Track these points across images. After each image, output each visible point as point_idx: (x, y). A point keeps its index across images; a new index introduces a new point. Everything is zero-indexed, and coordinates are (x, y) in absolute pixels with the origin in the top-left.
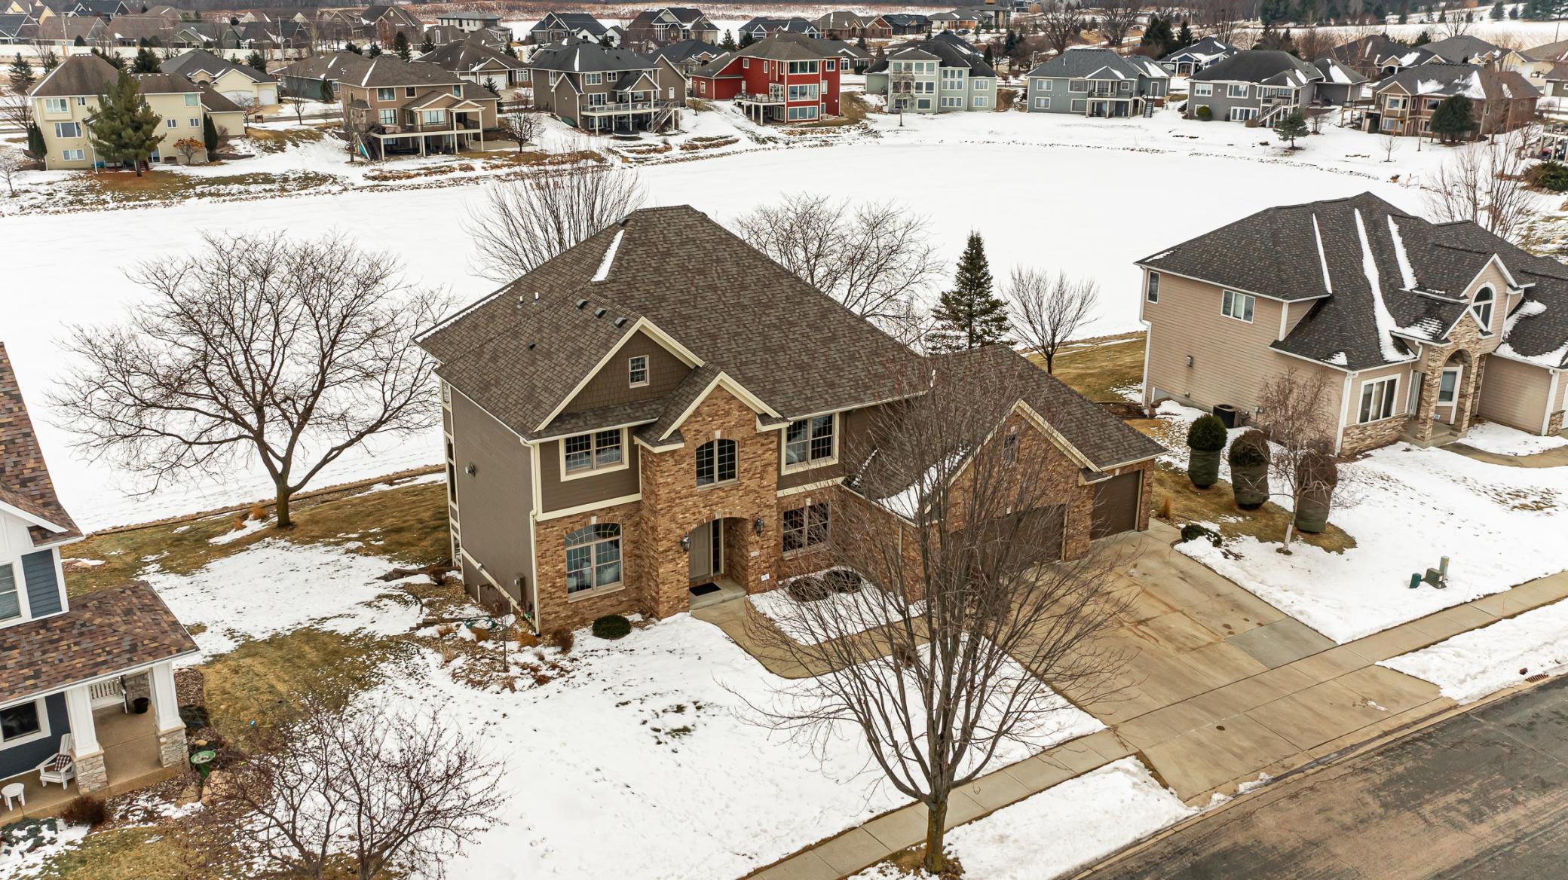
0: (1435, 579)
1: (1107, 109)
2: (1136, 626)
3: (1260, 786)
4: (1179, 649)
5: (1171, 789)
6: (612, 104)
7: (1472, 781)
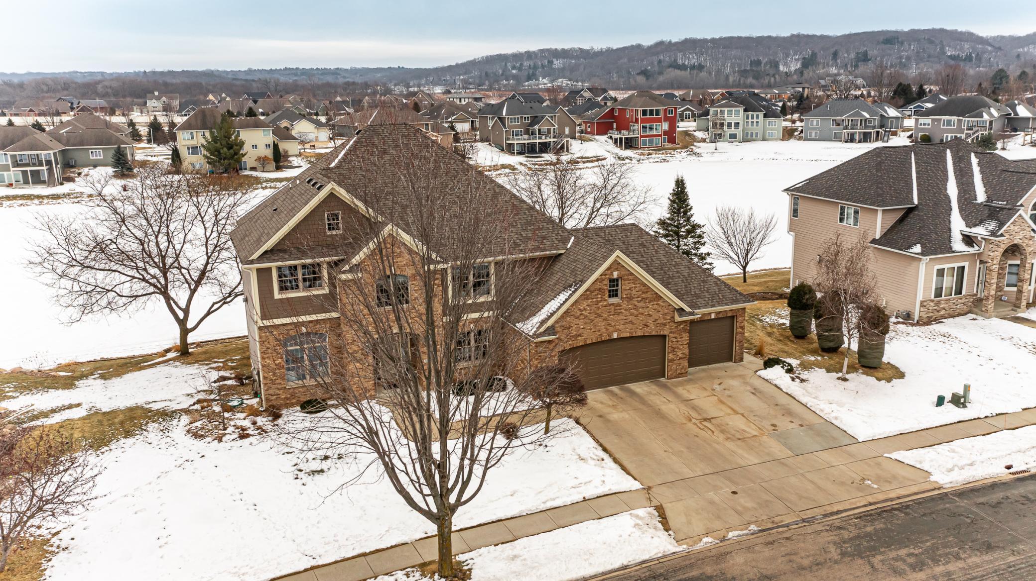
0: (958, 401)
1: (857, 137)
2: (701, 423)
3: (747, 535)
4: (727, 439)
5: (670, 532)
6: (526, 136)
7: (927, 541)
